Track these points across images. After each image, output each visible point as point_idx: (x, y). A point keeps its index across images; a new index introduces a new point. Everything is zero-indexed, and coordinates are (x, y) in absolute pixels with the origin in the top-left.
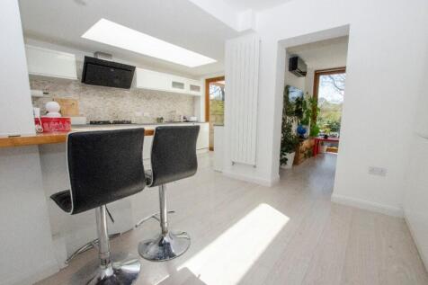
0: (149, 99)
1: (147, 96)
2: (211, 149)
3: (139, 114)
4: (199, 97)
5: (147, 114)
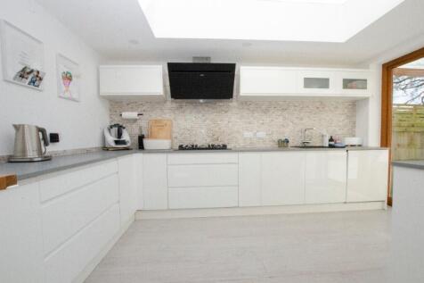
0: (266, 111)
1: (263, 107)
2: (390, 203)
4: (366, 100)
5: (262, 134)
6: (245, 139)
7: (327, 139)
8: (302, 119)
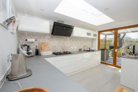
0: (76, 41)
3: (72, 48)
5: (76, 47)
6: (71, 49)
7: (88, 48)
8: (84, 43)
